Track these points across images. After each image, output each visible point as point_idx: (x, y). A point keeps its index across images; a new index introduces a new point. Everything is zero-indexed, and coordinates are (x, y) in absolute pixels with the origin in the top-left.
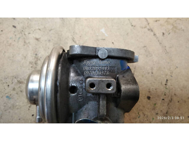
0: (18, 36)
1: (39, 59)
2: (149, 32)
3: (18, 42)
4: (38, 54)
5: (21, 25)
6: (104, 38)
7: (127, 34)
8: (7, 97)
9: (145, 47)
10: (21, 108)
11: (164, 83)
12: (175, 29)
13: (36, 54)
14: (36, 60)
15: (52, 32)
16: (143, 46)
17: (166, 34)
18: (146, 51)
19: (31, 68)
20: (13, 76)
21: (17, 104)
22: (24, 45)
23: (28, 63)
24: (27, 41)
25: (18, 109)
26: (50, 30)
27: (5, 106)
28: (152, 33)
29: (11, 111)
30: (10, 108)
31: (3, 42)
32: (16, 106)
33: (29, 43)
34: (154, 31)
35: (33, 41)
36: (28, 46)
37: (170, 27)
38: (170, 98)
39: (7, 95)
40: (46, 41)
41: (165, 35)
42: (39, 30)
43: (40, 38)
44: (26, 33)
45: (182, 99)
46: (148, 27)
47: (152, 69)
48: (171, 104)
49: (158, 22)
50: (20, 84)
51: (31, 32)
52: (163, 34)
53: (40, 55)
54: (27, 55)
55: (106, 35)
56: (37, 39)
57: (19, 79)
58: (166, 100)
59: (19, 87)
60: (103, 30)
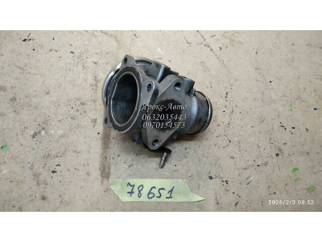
0: (76, 61)
1: (99, 82)
2: (205, 48)
3: (77, 67)
4: (97, 76)
5: (79, 50)
6: (160, 57)
7: (184, 51)
8: (72, 118)
9: (202, 62)
10: (86, 127)
11: (224, 95)
12: (232, 43)
13: (96, 77)
14: (96, 82)
15: (108, 55)
16: (200, 62)
17: (223, 48)
18: (203, 67)
19: (92, 90)
20: (76, 99)
21: (82, 124)
22: (83, 69)
23: (89, 86)
24: (86, 66)
25: (83, 128)
26: (107, 54)
27: (70, 127)
28: (209, 49)
29: (76, 130)
30: (75, 128)
31: (63, 68)
32: (81, 125)
33: (88, 67)
34: (210, 46)
35: (91, 65)
36: (87, 70)
37: (227, 41)
38: (231, 110)
39: (71, 116)
40: (104, 64)
41: (222, 50)
42: (96, 55)
43: (98, 62)
44: (84, 58)
45: (244, 110)
46: (204, 43)
47: (211, 83)
48: (232, 115)
49: (214, 37)
50: (84, 106)
51: (89, 57)
52: (221, 48)
53: (99, 78)
54: (86, 79)
55: (162, 54)
56: (95, 63)
57: (81, 101)
58: (227, 112)
59: (82, 108)
60: (159, 50)
